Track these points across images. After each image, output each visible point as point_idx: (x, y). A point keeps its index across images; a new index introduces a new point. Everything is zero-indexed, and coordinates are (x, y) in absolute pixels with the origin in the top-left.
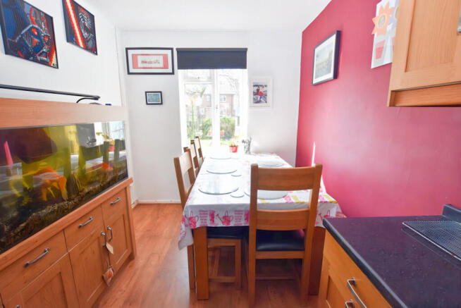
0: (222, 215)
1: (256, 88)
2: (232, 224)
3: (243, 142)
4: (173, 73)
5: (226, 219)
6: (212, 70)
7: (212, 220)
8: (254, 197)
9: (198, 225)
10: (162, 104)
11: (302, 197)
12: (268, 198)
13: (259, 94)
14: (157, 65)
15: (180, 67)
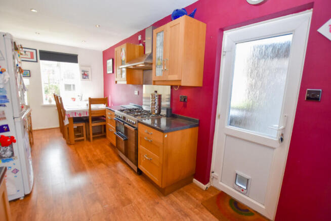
0: (79, 113)
1: (83, 72)
2: (82, 116)
3: (79, 96)
4: (37, 62)
5: (80, 114)
6: (59, 62)
7: (75, 115)
8: (90, 107)
9: (71, 116)
10: (30, 76)
11: (102, 106)
12: (94, 107)
13: (85, 75)
14: (27, 57)
15: (41, 59)
